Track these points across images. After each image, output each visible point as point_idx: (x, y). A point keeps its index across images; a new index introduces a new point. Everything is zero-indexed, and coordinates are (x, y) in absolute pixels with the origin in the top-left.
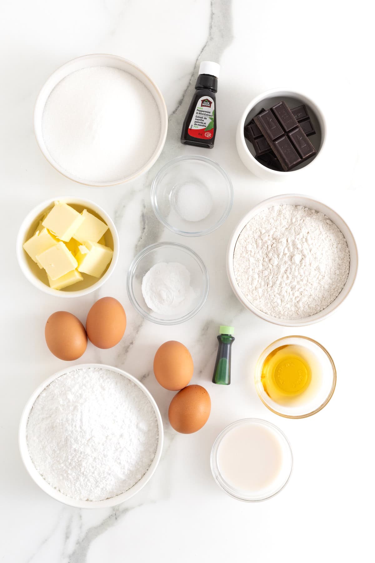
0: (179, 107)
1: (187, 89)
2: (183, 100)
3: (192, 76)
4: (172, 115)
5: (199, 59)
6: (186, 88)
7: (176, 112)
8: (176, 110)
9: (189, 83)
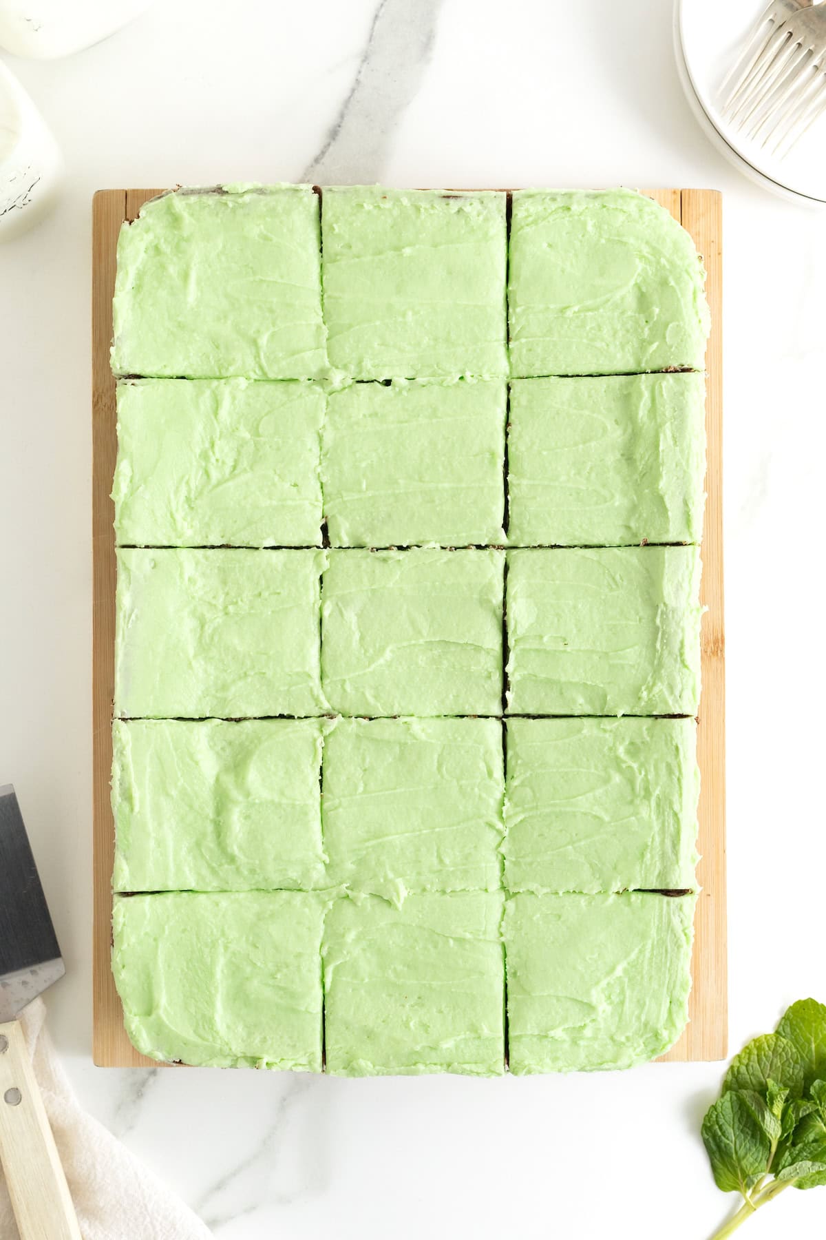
0: (329, 145)
1: (350, 98)
2: (339, 126)
3: (364, 61)
4: (312, 166)
5: (380, 14)
6: (349, 94)
7: (322, 158)
8: (323, 153)
9: (357, 80)
